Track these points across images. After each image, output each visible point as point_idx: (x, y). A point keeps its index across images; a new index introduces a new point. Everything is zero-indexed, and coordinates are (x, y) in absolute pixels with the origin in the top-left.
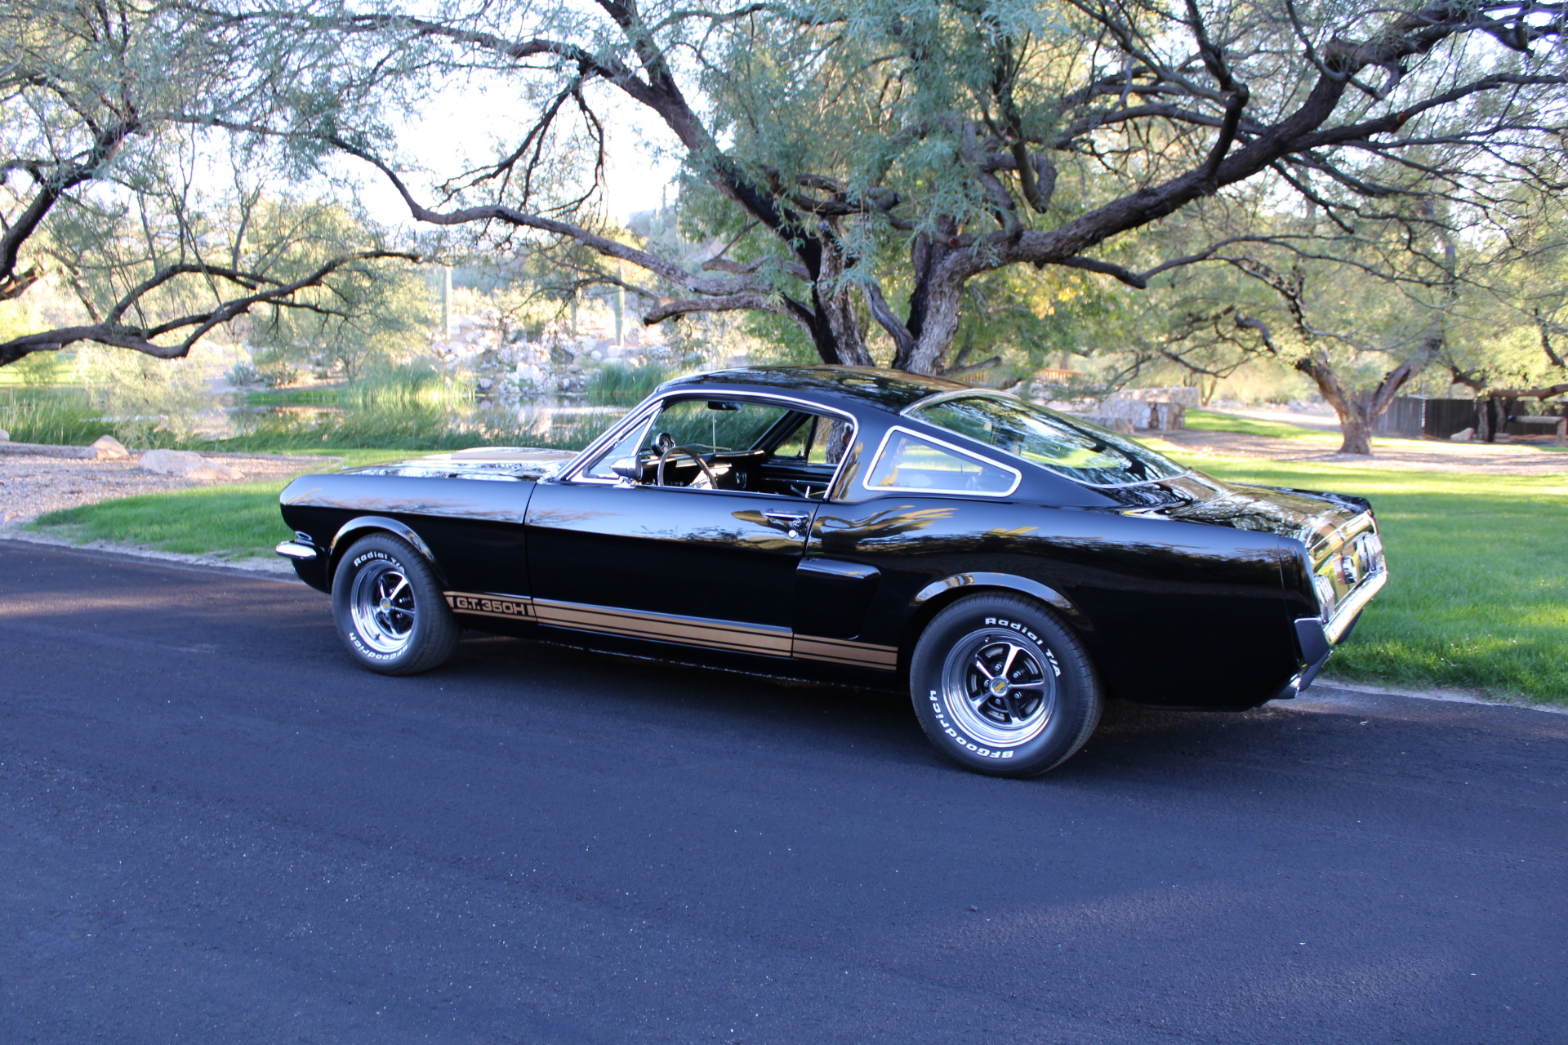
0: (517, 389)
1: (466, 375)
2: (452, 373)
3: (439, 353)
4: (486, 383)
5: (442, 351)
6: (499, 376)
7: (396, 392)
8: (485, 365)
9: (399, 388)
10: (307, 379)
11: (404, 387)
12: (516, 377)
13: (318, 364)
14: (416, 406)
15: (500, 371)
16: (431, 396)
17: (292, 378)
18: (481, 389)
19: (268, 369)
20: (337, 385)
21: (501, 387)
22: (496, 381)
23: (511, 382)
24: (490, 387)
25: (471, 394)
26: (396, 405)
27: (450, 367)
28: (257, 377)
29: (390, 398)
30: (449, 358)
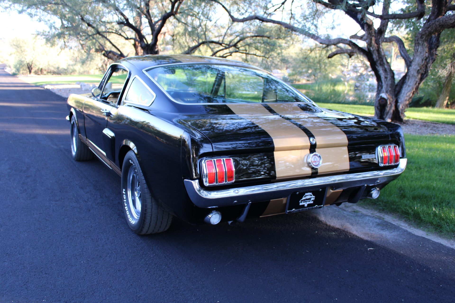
0: (368, 87)
1: (352, 82)
2: (348, 81)
3: (345, 75)
4: (358, 84)
5: (346, 74)
6: (363, 82)
7: (328, 86)
8: (359, 79)
9: (329, 85)
10: (303, 81)
11: (331, 85)
12: (368, 83)
13: (308, 77)
14: (334, 90)
15: (364, 81)
16: (339, 88)
17: (299, 81)
18: (356, 86)
19: (292, 78)
20: (312, 84)
21: (363, 86)
22: (361, 84)
23: (366, 84)
24: (359, 86)
25: (352, 88)
26: (328, 90)
27: (347, 79)
28: (289, 80)
29: (326, 88)
30: (348, 76)
